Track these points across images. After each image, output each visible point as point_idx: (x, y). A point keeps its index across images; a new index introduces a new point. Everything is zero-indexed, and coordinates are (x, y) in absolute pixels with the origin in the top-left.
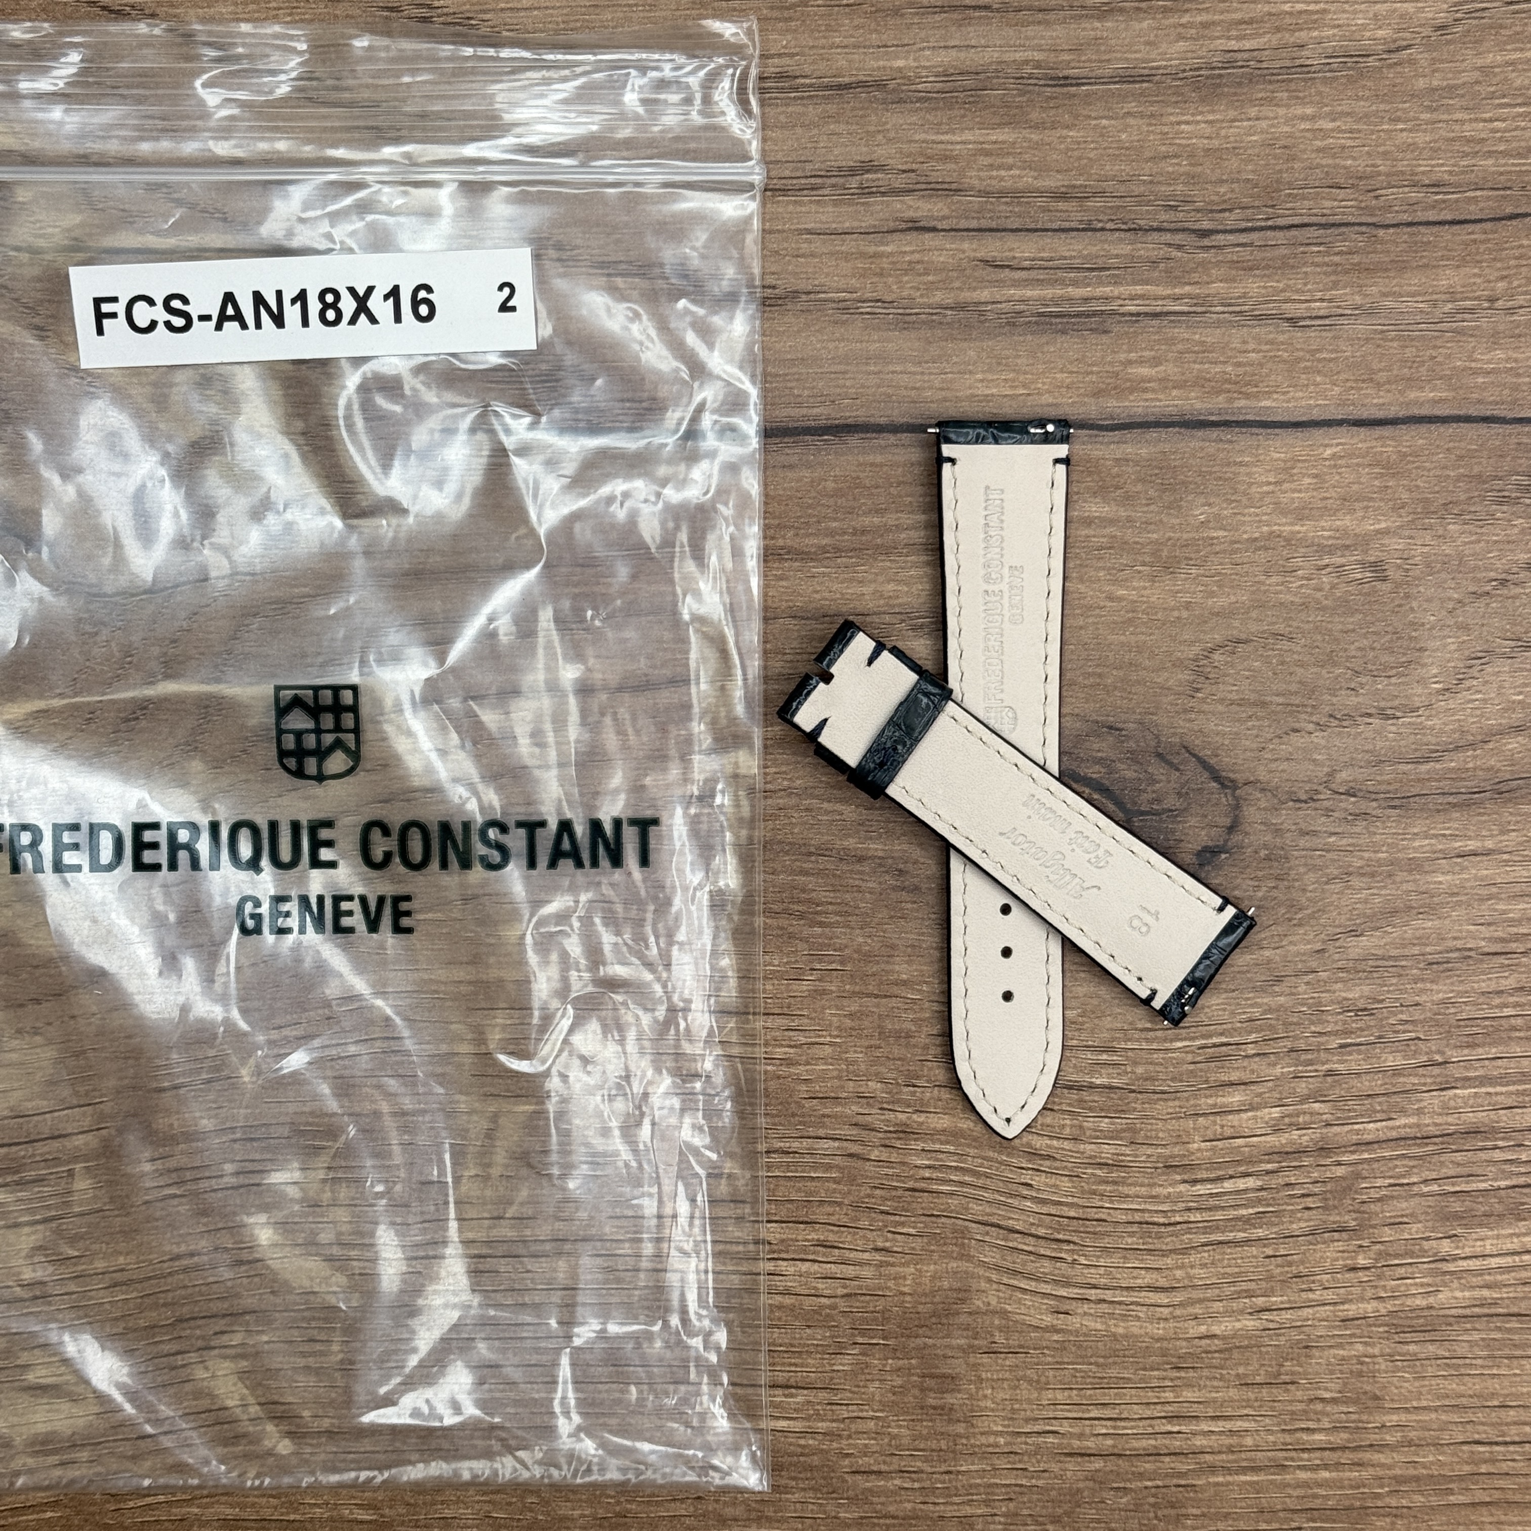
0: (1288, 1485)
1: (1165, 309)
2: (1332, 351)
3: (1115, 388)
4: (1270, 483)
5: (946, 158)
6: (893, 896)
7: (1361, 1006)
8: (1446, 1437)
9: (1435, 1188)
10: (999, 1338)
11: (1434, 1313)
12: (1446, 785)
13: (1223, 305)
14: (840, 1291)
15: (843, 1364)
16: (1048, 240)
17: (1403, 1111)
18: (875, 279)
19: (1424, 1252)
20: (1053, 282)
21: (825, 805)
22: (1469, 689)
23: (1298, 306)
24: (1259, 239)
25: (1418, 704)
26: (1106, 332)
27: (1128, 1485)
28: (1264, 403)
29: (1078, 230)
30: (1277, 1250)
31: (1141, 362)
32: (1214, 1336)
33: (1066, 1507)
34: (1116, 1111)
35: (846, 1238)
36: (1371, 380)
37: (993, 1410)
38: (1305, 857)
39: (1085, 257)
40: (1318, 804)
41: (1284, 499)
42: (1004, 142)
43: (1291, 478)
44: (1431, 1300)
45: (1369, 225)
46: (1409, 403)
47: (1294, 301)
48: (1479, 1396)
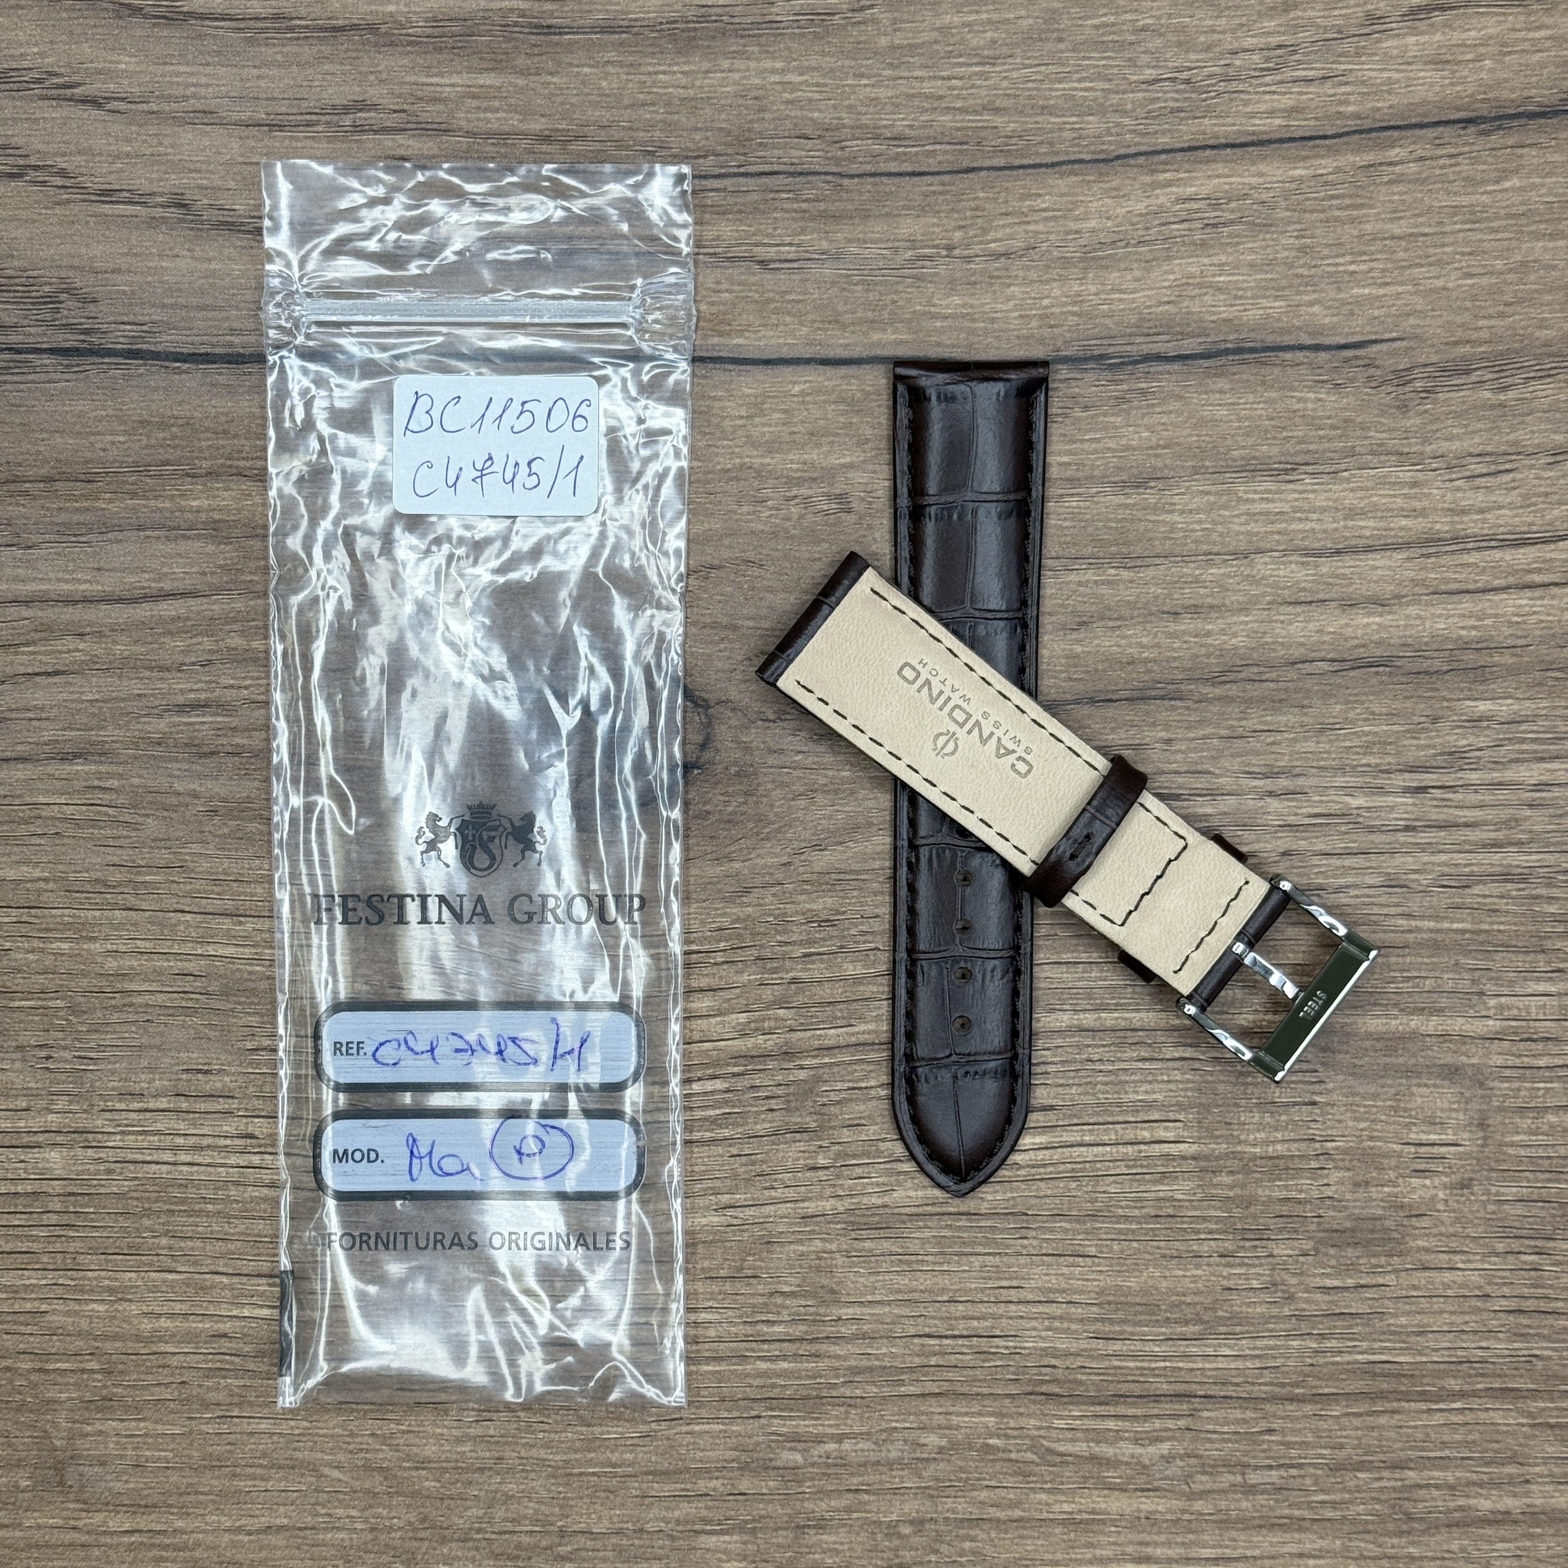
0: (748, 1375)
2: (800, 293)
4: (742, 417)
5: (435, 99)
8: (898, 1330)
11: (888, 1211)
17: (861, 1018)
19: (879, 1153)
23: (769, 249)
24: (734, 185)
28: (736, 341)
30: (741, 1149)
36: (837, 322)
38: (773, 774)
40: (785, 724)
41: (755, 432)
42: (491, 87)
43: (762, 414)
44: (886, 1199)
45: (834, 174)
46: (872, 344)
47: (765, 245)
48: (930, 1291)
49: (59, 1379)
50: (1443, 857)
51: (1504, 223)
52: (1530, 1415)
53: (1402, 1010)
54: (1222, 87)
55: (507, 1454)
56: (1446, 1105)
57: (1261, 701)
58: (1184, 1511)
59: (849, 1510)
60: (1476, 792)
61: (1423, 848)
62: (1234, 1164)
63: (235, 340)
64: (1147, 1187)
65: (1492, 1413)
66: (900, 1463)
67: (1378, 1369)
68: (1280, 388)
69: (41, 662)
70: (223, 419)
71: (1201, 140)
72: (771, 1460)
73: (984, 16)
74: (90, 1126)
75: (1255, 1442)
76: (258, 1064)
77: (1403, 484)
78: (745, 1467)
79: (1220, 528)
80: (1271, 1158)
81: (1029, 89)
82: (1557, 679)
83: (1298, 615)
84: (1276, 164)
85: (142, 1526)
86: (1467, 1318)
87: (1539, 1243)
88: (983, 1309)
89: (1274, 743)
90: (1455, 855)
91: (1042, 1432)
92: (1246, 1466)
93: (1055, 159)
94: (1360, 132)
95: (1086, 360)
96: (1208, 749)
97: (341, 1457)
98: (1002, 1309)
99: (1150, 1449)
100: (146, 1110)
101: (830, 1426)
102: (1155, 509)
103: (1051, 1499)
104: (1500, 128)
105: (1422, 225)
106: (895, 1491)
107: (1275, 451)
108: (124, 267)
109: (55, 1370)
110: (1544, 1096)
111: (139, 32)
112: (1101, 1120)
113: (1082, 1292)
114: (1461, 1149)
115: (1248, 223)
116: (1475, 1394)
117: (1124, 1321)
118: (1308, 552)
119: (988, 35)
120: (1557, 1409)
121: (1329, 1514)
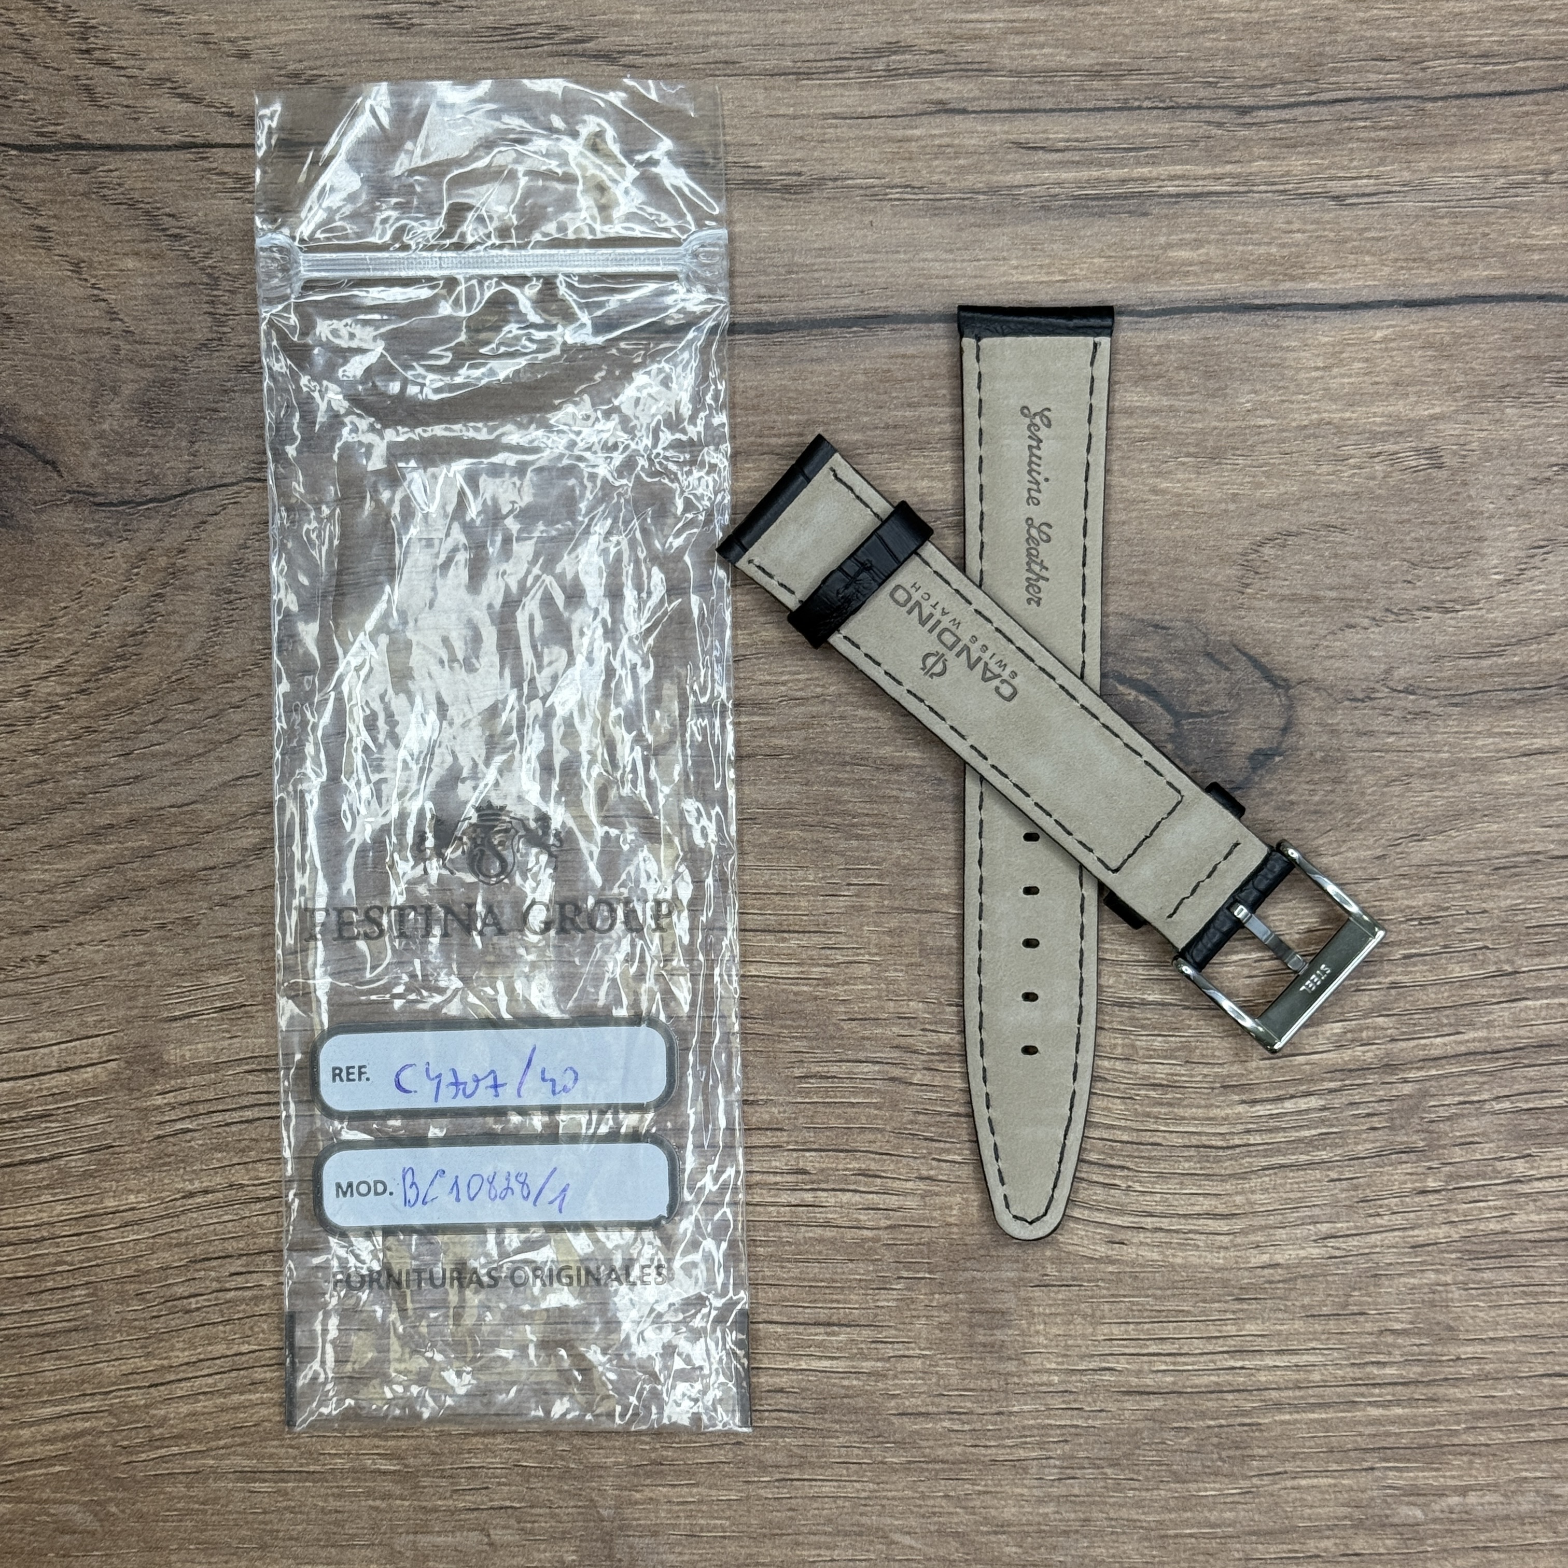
1: (1206, 189)
2: (1381, 230)
3: (1155, 273)
4: (1317, 369)
6: (933, 806)
7: (1424, 914)
8: (1525, 1370)
9: (1507, 1105)
10: (1051, 1270)
11: (1509, 1237)
12: (1509, 681)
13: (1266, 184)
14: (884, 1223)
15: (887, 1300)
16: (1083, 121)
17: (1471, 1025)
18: (904, 164)
20: (1090, 163)
21: (860, 712)
22: (1531, 580)
23: (1344, 183)
24: (1304, 115)
25: (1477, 597)
26: (1145, 214)
27: (1190, 1425)
28: (1310, 285)
29: (1114, 109)
30: (1341, 1173)
31: (1182, 244)
32: (1277, 1265)
33: (1125, 1449)
34: (1169, 1030)
35: (889, 1166)
36: (1422, 259)
37: (1046, 1347)
38: (1363, 758)
39: (1122, 138)
40: (1375, 703)
41: (1334, 384)
42: (1035, 20)
43: (1341, 363)
44: (1506, 1225)
45: (1416, 98)
46: (1461, 283)
47: (1340, 179)
55: (1096, 1515)
63: (764, 307)
66: (1532, 1518)
70: (752, 393)
72: (1387, 1516)
76: (807, 1092)
78: (1358, 1525)
97: (913, 1522)
101: (1453, 1477)
106: (1528, 1548)
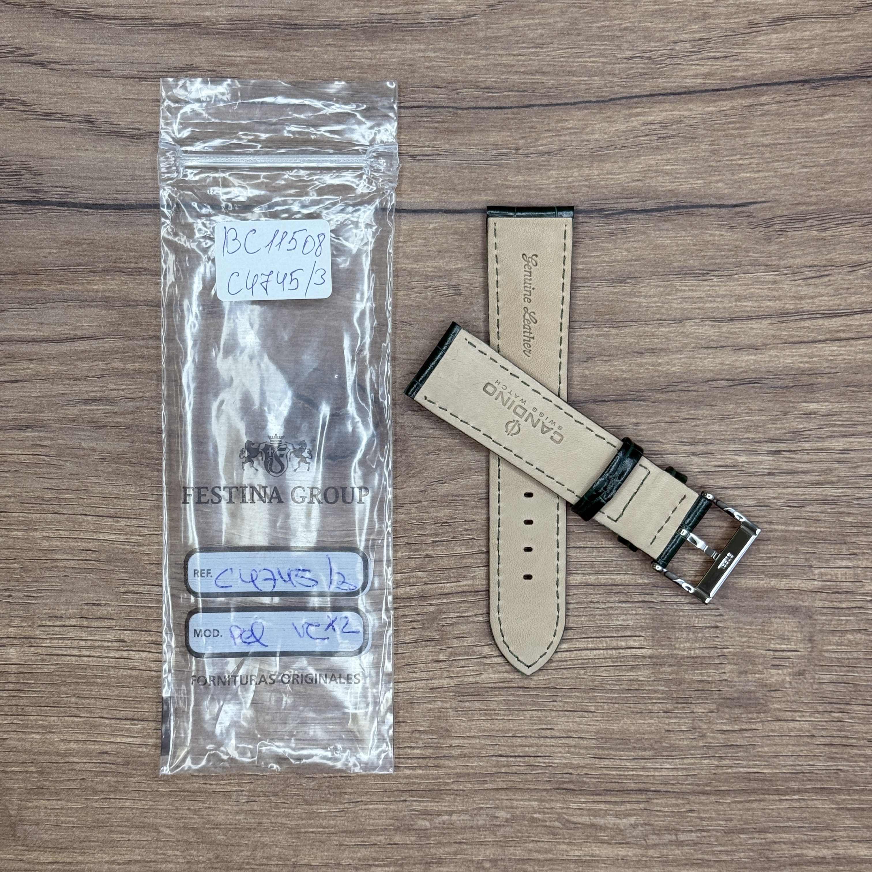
0: (400, 777)
5: (231, 65)
19: (474, 653)
48: (502, 731)
49: (13, 777)
50: (790, 490)
51: (824, 138)
52: (837, 803)
53: (766, 575)
54: (669, 61)
56: (791, 629)
57: (689, 402)
58: (643, 856)
59: (455, 854)
60: (808, 454)
61: (778, 485)
62: (672, 661)
64: (624, 673)
65: (816, 802)
67: (752, 776)
68: (700, 229)
69: (8, 375)
71: (657, 91)
73: (537, 21)
74: (32, 634)
75: (683, 817)
77: (768, 282)
79: (666, 306)
80: (693, 658)
81: (562, 62)
82: (853, 391)
83: (709, 354)
84: (699, 104)
85: (59, 859)
86: (802, 748)
87: (842, 706)
88: (532, 741)
89: (696, 426)
90: (796, 489)
91: (564, 811)
92: (679, 830)
93: (576, 101)
94: (745, 87)
95: (592, 212)
96: (659, 429)
98: (542, 741)
99: (624, 821)
100: (64, 626)
102: (630, 295)
103: (568, 848)
104: (823, 85)
105: (780, 139)
107: (697, 263)
108: (57, 156)
109: (11, 772)
110: (845, 624)
111: (67, 26)
112: (598, 635)
113: (587, 732)
114: (799, 653)
115: (682, 137)
116: (806, 791)
117: (611, 749)
118: (715, 320)
119: (539, 31)
120: (852, 800)
121: (724, 858)
